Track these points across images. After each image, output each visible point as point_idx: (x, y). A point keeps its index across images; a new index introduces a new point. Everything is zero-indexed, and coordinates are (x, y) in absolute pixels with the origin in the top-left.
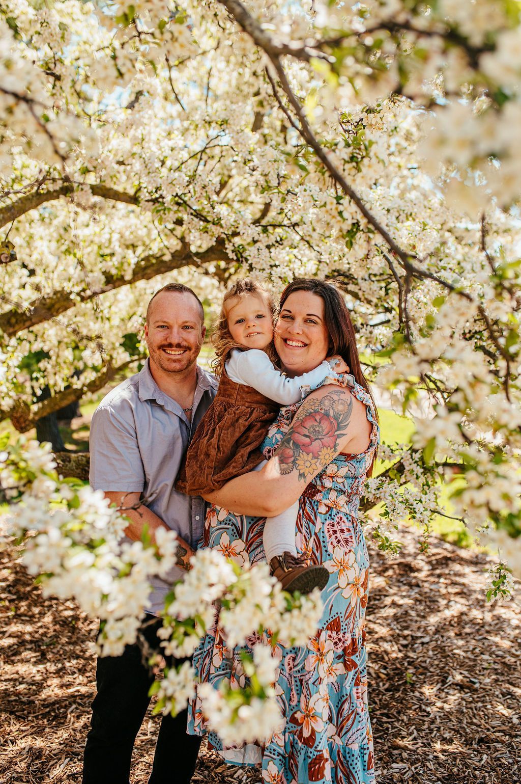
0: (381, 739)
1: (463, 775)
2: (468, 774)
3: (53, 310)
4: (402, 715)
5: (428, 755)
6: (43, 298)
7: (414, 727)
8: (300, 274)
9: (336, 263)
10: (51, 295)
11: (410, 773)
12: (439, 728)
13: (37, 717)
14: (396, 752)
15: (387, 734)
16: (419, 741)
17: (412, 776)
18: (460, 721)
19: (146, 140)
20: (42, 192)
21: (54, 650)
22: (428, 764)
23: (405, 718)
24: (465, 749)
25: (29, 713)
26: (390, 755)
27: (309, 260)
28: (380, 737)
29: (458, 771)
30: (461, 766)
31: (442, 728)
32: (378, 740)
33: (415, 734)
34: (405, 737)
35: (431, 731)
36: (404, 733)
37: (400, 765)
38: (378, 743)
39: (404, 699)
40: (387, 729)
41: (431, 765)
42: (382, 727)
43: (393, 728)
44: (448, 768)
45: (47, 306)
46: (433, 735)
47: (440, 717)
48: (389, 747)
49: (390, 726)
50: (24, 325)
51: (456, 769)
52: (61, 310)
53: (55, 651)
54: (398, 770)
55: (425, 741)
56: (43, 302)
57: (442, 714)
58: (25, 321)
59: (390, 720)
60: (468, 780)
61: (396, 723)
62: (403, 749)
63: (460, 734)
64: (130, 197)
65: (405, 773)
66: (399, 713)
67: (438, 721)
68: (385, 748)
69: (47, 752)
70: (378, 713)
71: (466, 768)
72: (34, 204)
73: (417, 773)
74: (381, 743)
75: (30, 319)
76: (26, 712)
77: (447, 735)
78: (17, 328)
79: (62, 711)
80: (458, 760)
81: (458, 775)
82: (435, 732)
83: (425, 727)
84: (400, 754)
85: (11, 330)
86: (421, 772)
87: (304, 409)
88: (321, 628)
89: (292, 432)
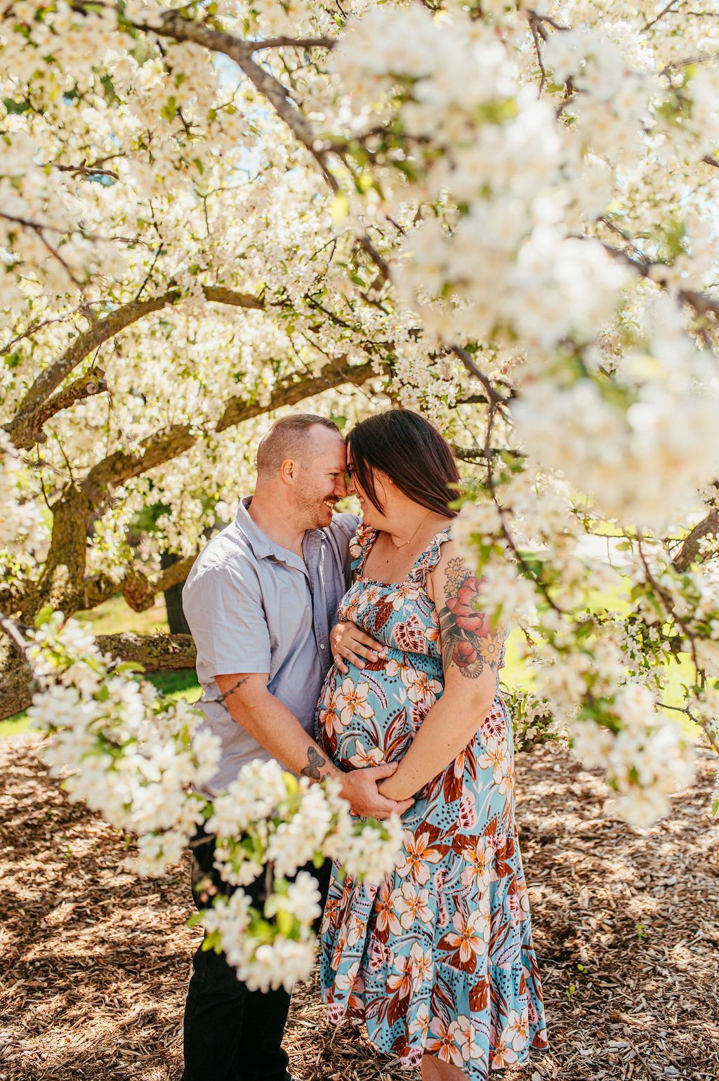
1: (706, 1059)
2: (714, 1057)
3: (169, 450)
4: (628, 978)
5: (659, 1032)
6: (157, 435)
7: (643, 994)
10: (167, 431)
11: (632, 1054)
12: (678, 997)
13: (151, 973)
16: (648, 1013)
17: (636, 1057)
18: (709, 989)
20: (143, 300)
21: (176, 891)
22: (658, 1043)
23: (632, 983)
24: (713, 1025)
25: (142, 967)
26: (608, 1030)
29: (700, 1053)
30: (703, 1047)
31: (682, 997)
32: (592, 1010)
33: (644, 1003)
34: (630, 1008)
35: (667, 1000)
37: (621, 1043)
38: (592, 1013)
39: (632, 958)
41: (662, 1045)
42: (599, 993)
44: (686, 1049)
45: (160, 446)
46: (668, 1006)
47: (680, 982)
48: (606, 1020)
49: (610, 993)
50: (133, 471)
51: (696, 1051)
52: (179, 450)
53: (178, 891)
54: (616, 1050)
55: (656, 1013)
56: (156, 439)
57: (684, 979)
58: (134, 466)
59: (611, 985)
60: (712, 1065)
63: (707, 1005)
64: (254, 301)
65: (626, 1053)
66: (624, 976)
67: (678, 987)
68: (601, 1021)
69: (163, 1015)
70: (595, 975)
71: (711, 1050)
72: (133, 316)
73: (641, 1054)
75: (140, 462)
76: (138, 966)
77: (688, 1006)
78: (124, 474)
79: (183, 965)
80: (700, 1039)
81: (699, 1058)
82: (671, 1002)
83: (658, 995)
84: (621, 1029)
85: (117, 478)
86: (648, 1053)
87: (450, 579)
88: (477, 834)
89: (452, 614)
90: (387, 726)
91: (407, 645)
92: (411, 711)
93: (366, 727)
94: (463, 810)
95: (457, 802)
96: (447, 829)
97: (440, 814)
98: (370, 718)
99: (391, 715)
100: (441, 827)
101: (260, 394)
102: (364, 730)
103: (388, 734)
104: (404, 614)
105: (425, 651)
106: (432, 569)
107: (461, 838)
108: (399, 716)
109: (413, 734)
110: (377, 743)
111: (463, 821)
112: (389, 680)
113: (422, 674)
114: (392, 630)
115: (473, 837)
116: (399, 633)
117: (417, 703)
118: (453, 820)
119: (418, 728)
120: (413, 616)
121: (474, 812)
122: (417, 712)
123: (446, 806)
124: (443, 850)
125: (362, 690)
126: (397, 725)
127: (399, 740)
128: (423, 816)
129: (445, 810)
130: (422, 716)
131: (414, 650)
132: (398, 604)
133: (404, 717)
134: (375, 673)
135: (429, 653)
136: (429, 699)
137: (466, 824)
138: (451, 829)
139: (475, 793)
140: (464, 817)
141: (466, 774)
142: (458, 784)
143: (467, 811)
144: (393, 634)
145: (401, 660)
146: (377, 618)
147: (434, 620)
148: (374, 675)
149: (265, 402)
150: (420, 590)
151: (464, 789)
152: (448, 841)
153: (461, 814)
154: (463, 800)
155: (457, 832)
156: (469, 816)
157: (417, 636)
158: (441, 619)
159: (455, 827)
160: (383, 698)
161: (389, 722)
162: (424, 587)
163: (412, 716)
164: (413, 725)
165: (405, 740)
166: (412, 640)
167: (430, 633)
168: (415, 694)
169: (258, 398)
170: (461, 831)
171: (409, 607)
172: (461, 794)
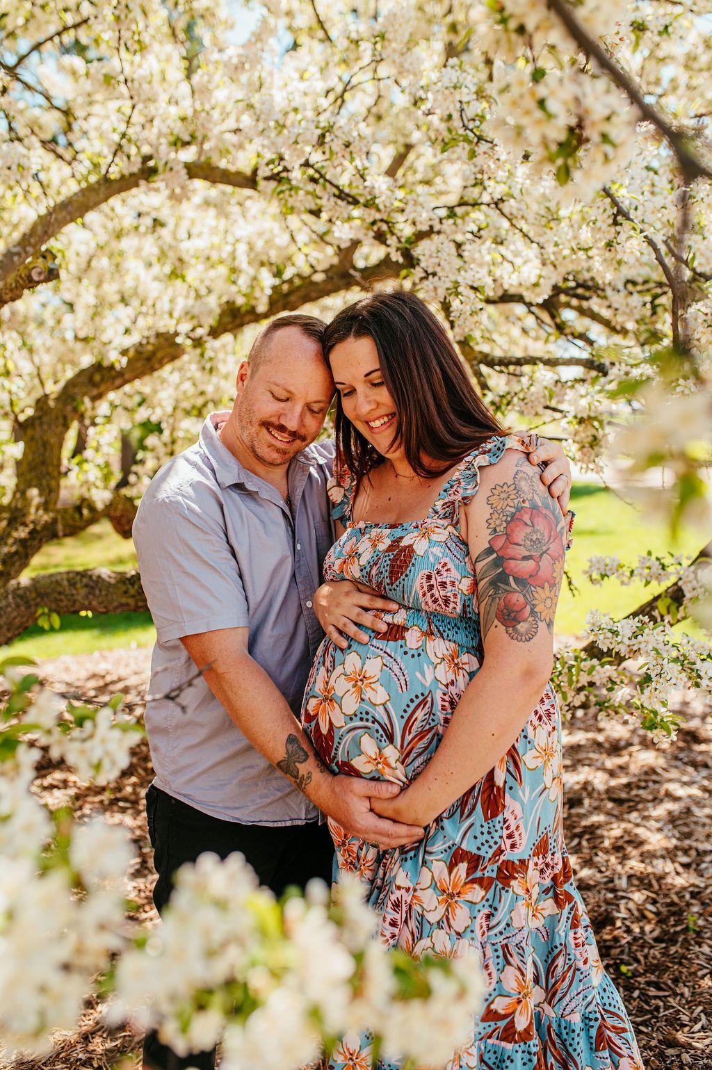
0: (647, 1026)
3: (153, 361)
4: (680, 985)
6: (140, 343)
8: (511, 285)
9: (567, 261)
10: (153, 339)
14: (670, 1052)
15: (656, 1018)
19: (266, 85)
20: (113, 177)
27: (525, 262)
28: (644, 1023)
34: (686, 1025)
36: (685, 1019)
40: (657, 1009)
43: (667, 1008)
49: (661, 1003)
52: (166, 361)
56: (140, 349)
59: (661, 994)
61: (670, 999)
62: (683, 1047)
64: (246, 178)
66: (676, 981)
72: (102, 196)
74: (647, 1034)
75: (121, 374)
78: (103, 387)
85: (95, 392)
87: (495, 510)
88: (526, 857)
89: (498, 558)
90: (406, 716)
91: (435, 601)
92: (438, 695)
93: (377, 717)
94: (508, 828)
95: (500, 818)
96: (490, 855)
97: (478, 835)
98: (384, 705)
99: (412, 701)
100: (482, 853)
101: (256, 298)
102: (375, 721)
103: (407, 728)
104: (431, 558)
105: (459, 609)
106: (466, 501)
107: (508, 864)
108: (424, 702)
109: (441, 729)
110: (391, 739)
111: (509, 842)
112: (411, 653)
113: (452, 645)
114: (415, 581)
115: (522, 862)
116: (425, 585)
117: (447, 686)
118: (496, 843)
119: (447, 721)
120: (443, 561)
121: (522, 829)
122: (447, 698)
123: (485, 824)
124: (484, 883)
125: (373, 667)
126: (420, 714)
127: (421, 735)
128: (458, 840)
129: (485, 830)
130: (453, 704)
131: (443, 610)
132: (421, 547)
133: (429, 705)
134: (391, 643)
135: (465, 611)
136: (461, 680)
137: (513, 846)
138: (495, 855)
139: (522, 804)
140: (510, 836)
141: (510, 779)
142: (501, 792)
143: (513, 828)
144: (417, 586)
145: (425, 627)
146: (392, 566)
147: (469, 567)
148: (391, 646)
149: (262, 308)
150: (450, 529)
151: (508, 800)
152: (491, 871)
153: (505, 833)
154: (507, 814)
155: (502, 858)
156: (516, 834)
157: (450, 588)
158: (479, 566)
159: (500, 851)
160: (402, 678)
161: (410, 711)
162: (455, 525)
163: (439, 703)
164: (440, 716)
165: (430, 736)
166: (442, 593)
167: (466, 584)
168: (444, 673)
169: (253, 302)
170: (508, 855)
171: (437, 551)
172: (504, 806)
